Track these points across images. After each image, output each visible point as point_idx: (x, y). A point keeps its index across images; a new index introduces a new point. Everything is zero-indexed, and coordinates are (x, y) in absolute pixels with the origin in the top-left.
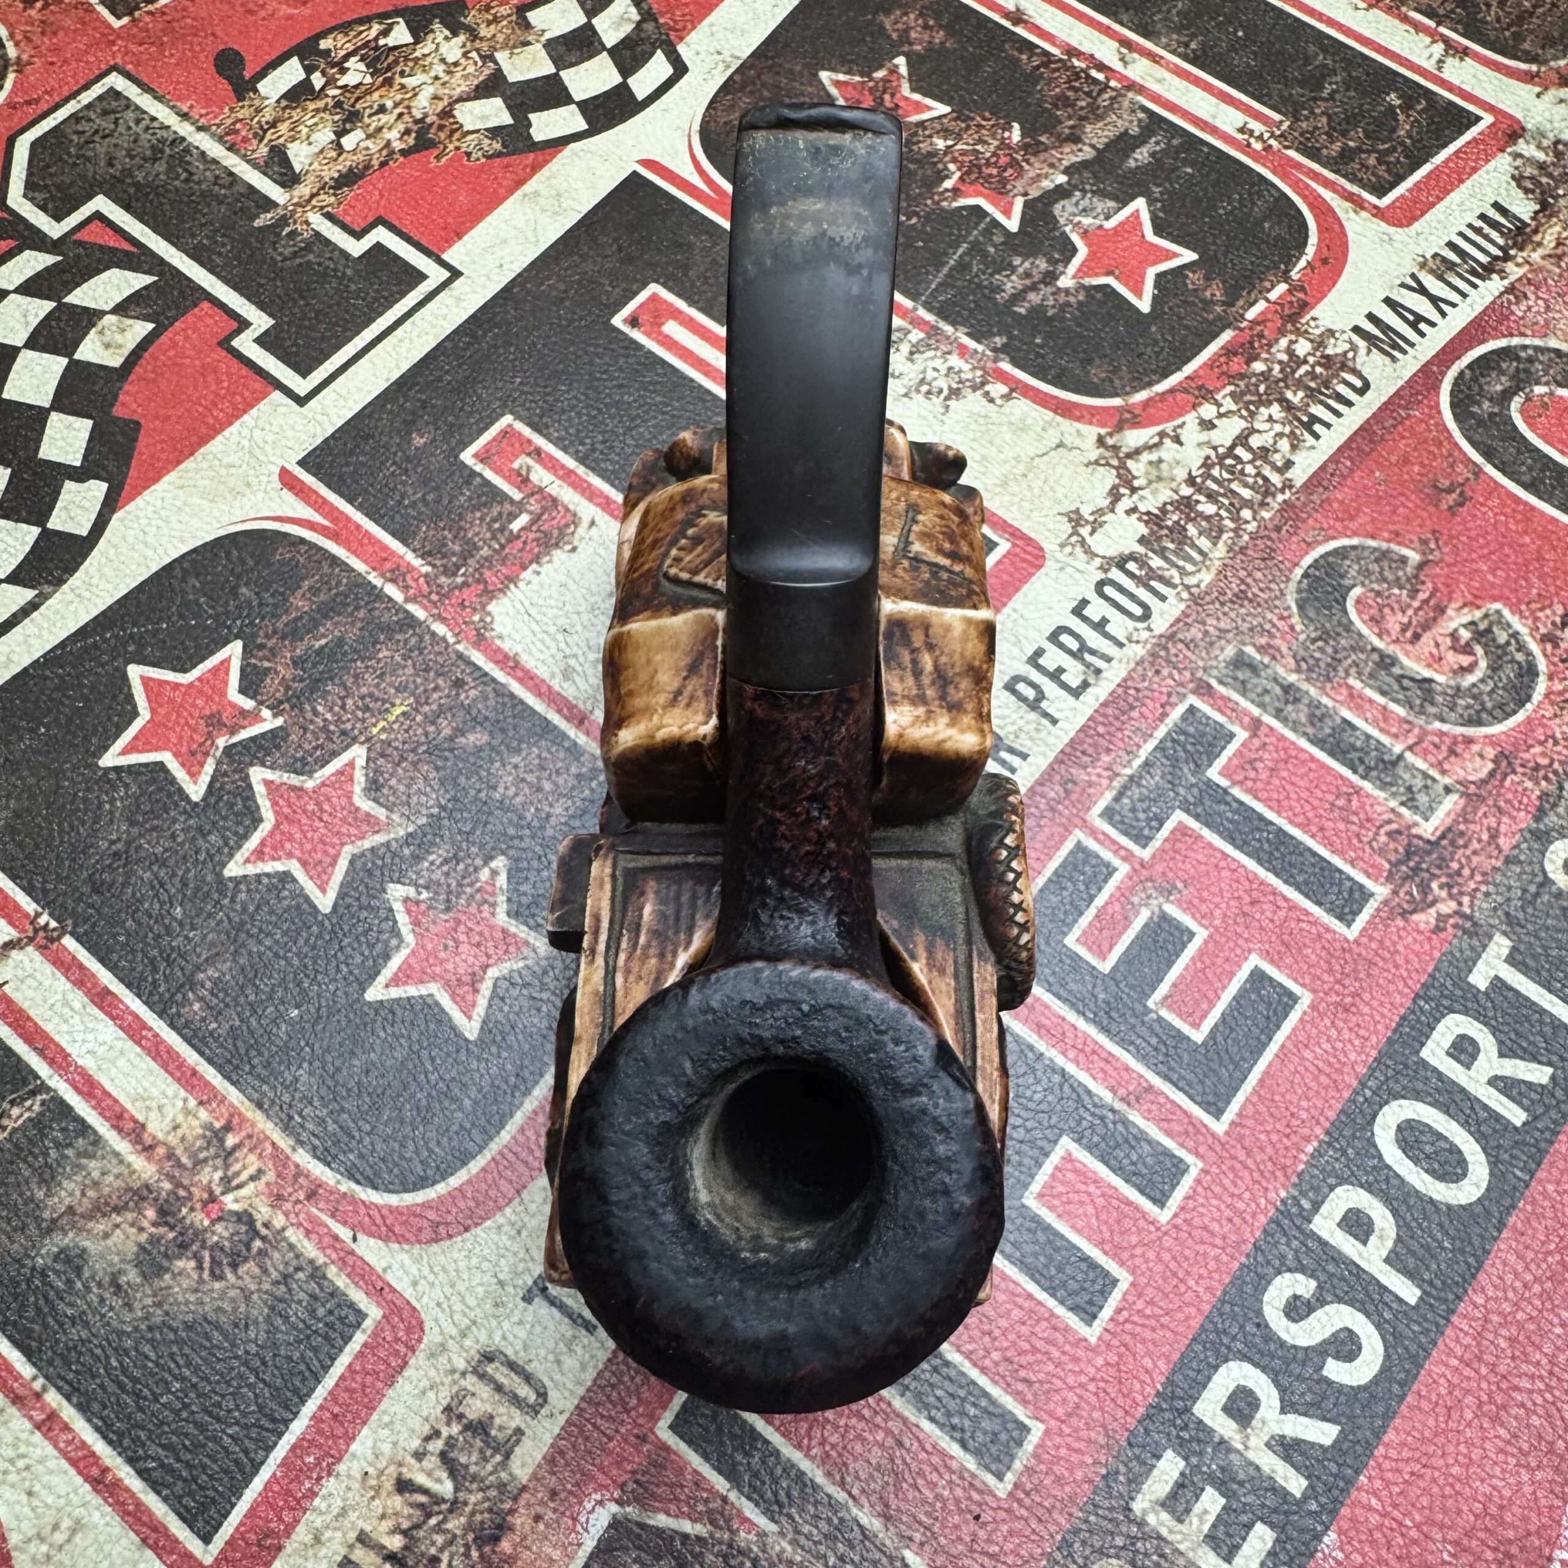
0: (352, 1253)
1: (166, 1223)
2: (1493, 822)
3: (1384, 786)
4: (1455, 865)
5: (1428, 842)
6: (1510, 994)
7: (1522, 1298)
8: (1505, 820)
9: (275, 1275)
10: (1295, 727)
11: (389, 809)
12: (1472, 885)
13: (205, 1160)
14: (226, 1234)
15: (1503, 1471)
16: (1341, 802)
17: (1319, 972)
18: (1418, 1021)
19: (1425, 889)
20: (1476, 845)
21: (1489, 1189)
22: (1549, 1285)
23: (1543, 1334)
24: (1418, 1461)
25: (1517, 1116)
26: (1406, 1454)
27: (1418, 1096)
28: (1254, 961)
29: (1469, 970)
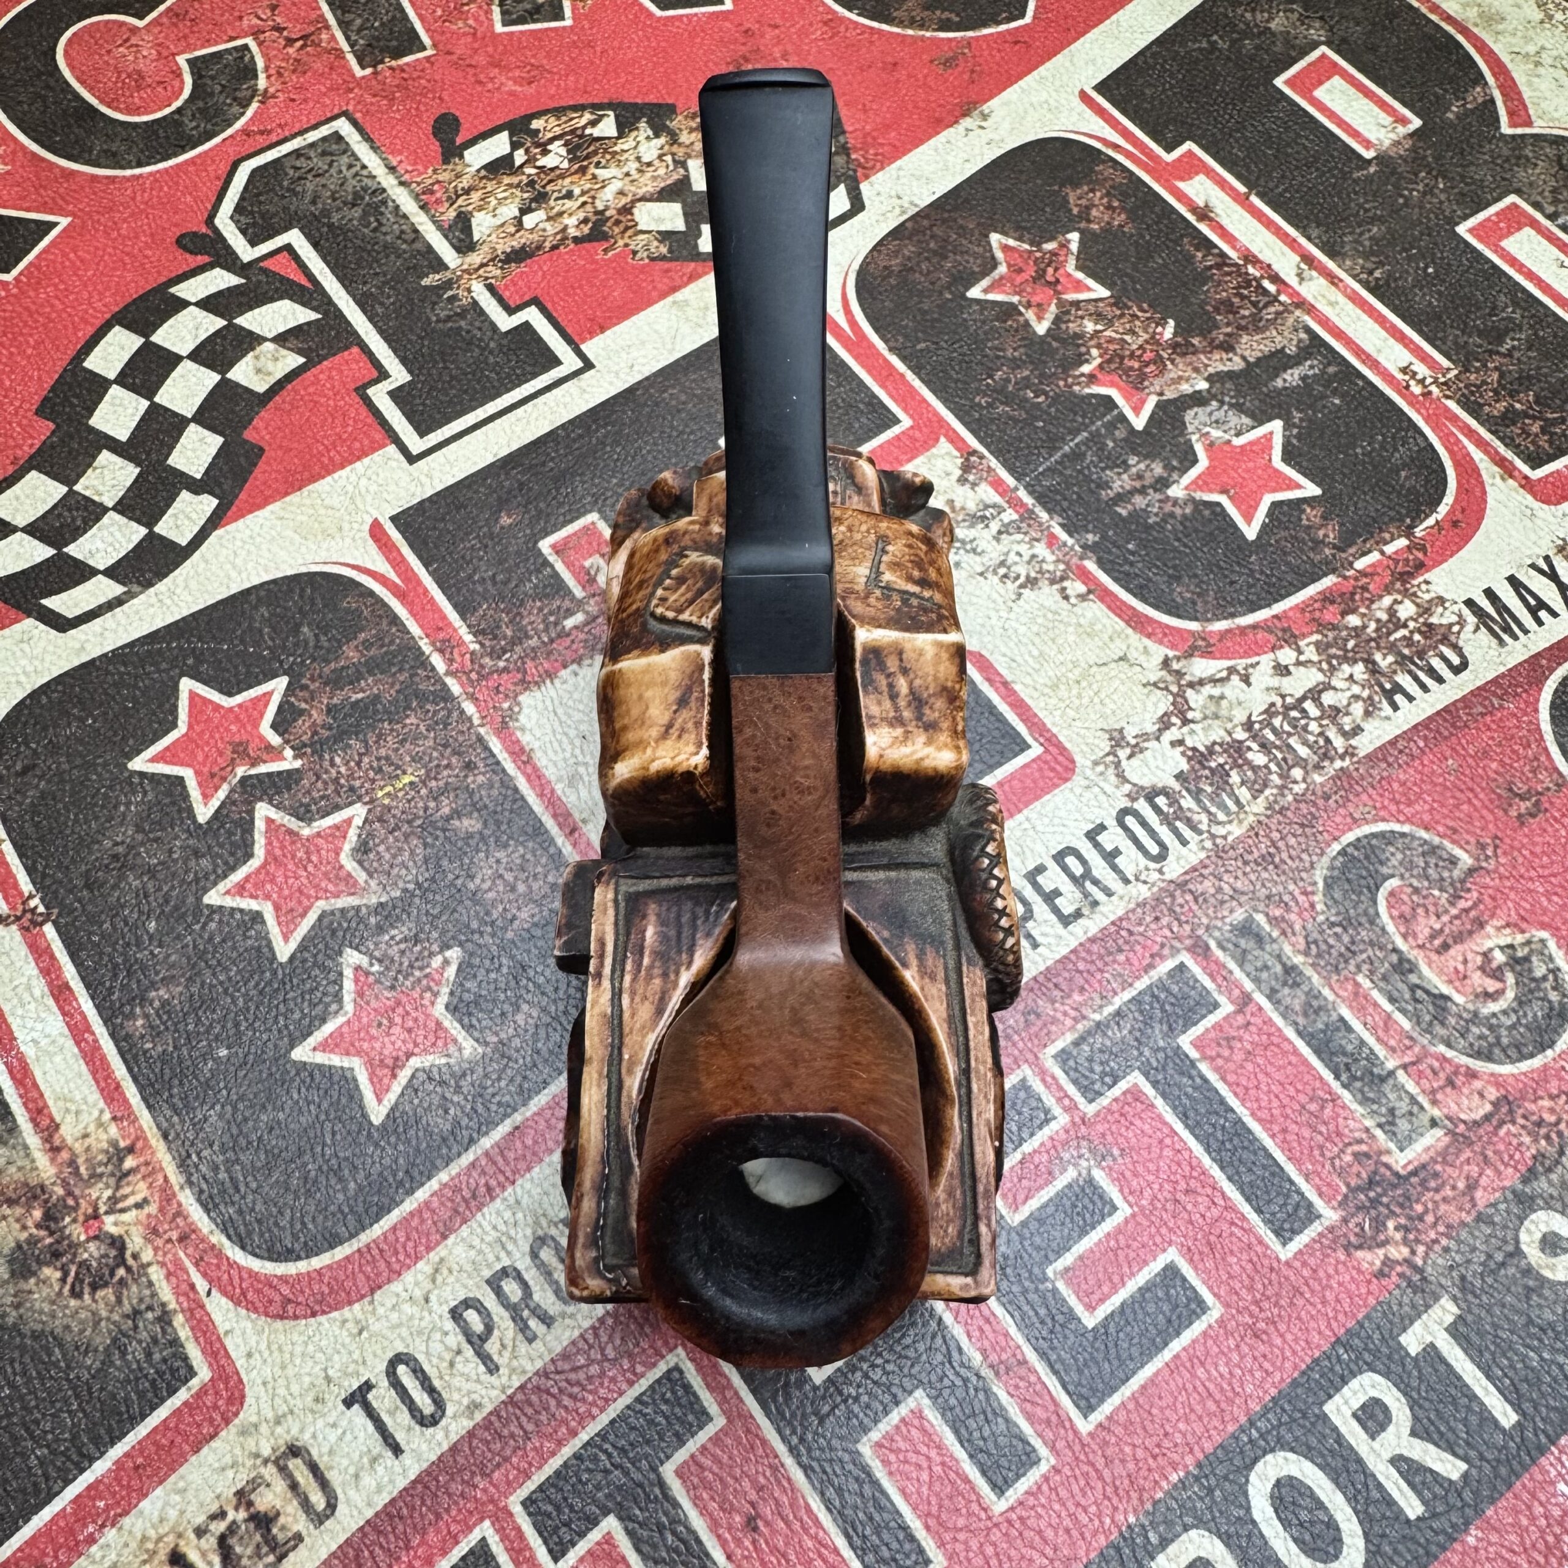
0: (202, 1307)
1: (48, 1228)
2: (1474, 1170)
4: (1419, 1208)
5: (1397, 1174)
6: (1442, 1368)
8: (1488, 1172)
9: (127, 1308)
10: (1287, 1013)
11: (371, 875)
12: (1433, 1235)
13: (101, 1175)
14: (96, 1254)
16: (1313, 1107)
17: (1238, 1286)
18: (1332, 1370)
19: (1379, 1225)
20: (1448, 1192)
25: (1412, 1507)
27: (1308, 1453)
28: (1172, 1255)
29: (1404, 1328)
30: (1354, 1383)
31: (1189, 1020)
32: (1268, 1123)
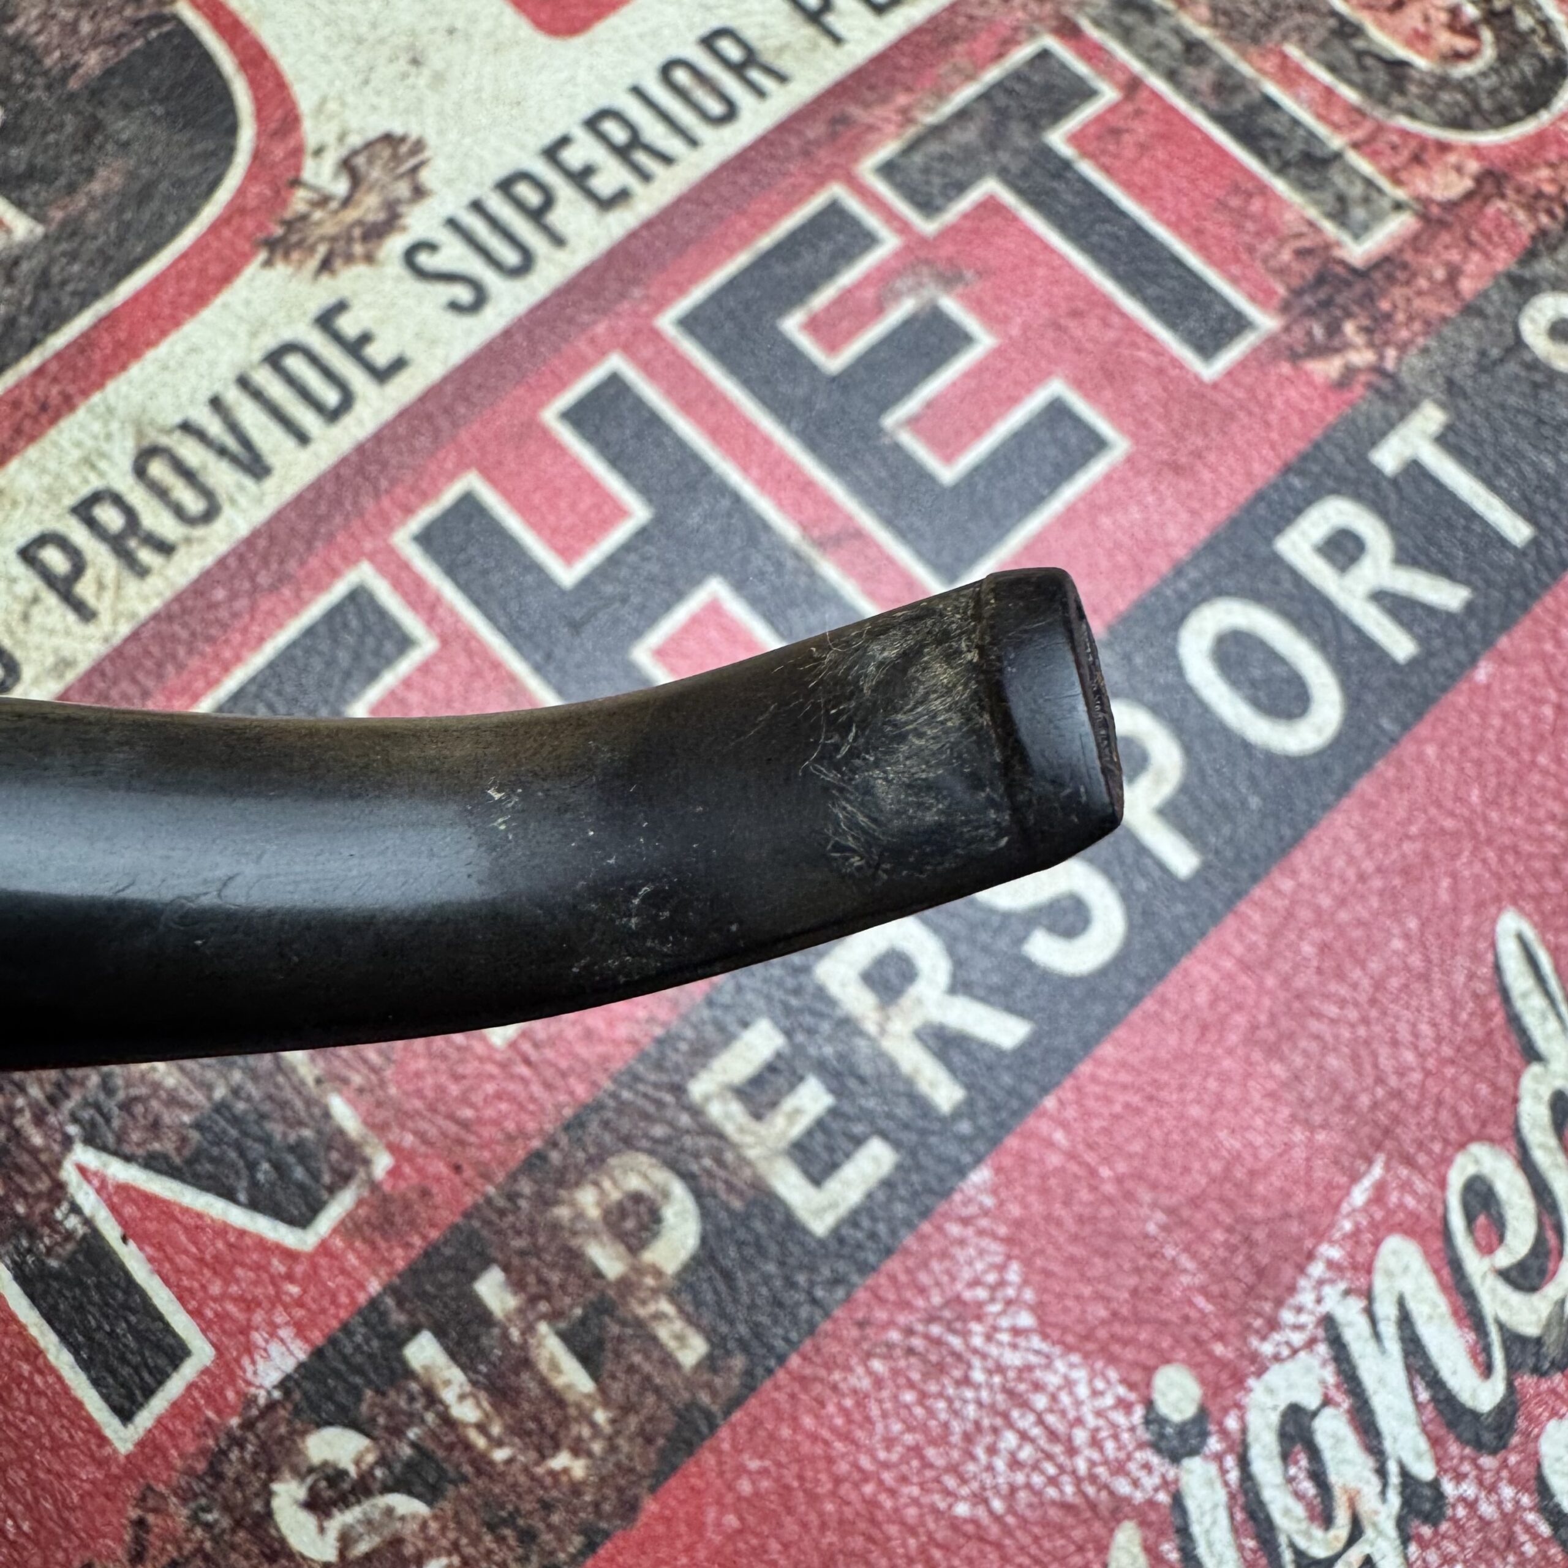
2: (1454, 256)
3: (1304, 187)
4: (1385, 305)
5: (1354, 271)
7: (1354, 892)
8: (1474, 257)
10: (1192, 95)
12: (1405, 334)
15: (1269, 1123)
16: (1235, 202)
17: (1147, 416)
18: (1282, 502)
19: (1333, 330)
20: (1423, 283)
22: (1397, 881)
23: (1373, 947)
24: (1139, 1090)
25: (1401, 646)
26: (1124, 1077)
27: (1257, 597)
28: (1056, 388)
29: (1374, 443)
30: (1312, 513)
31: (1058, 114)
32: (1175, 226)
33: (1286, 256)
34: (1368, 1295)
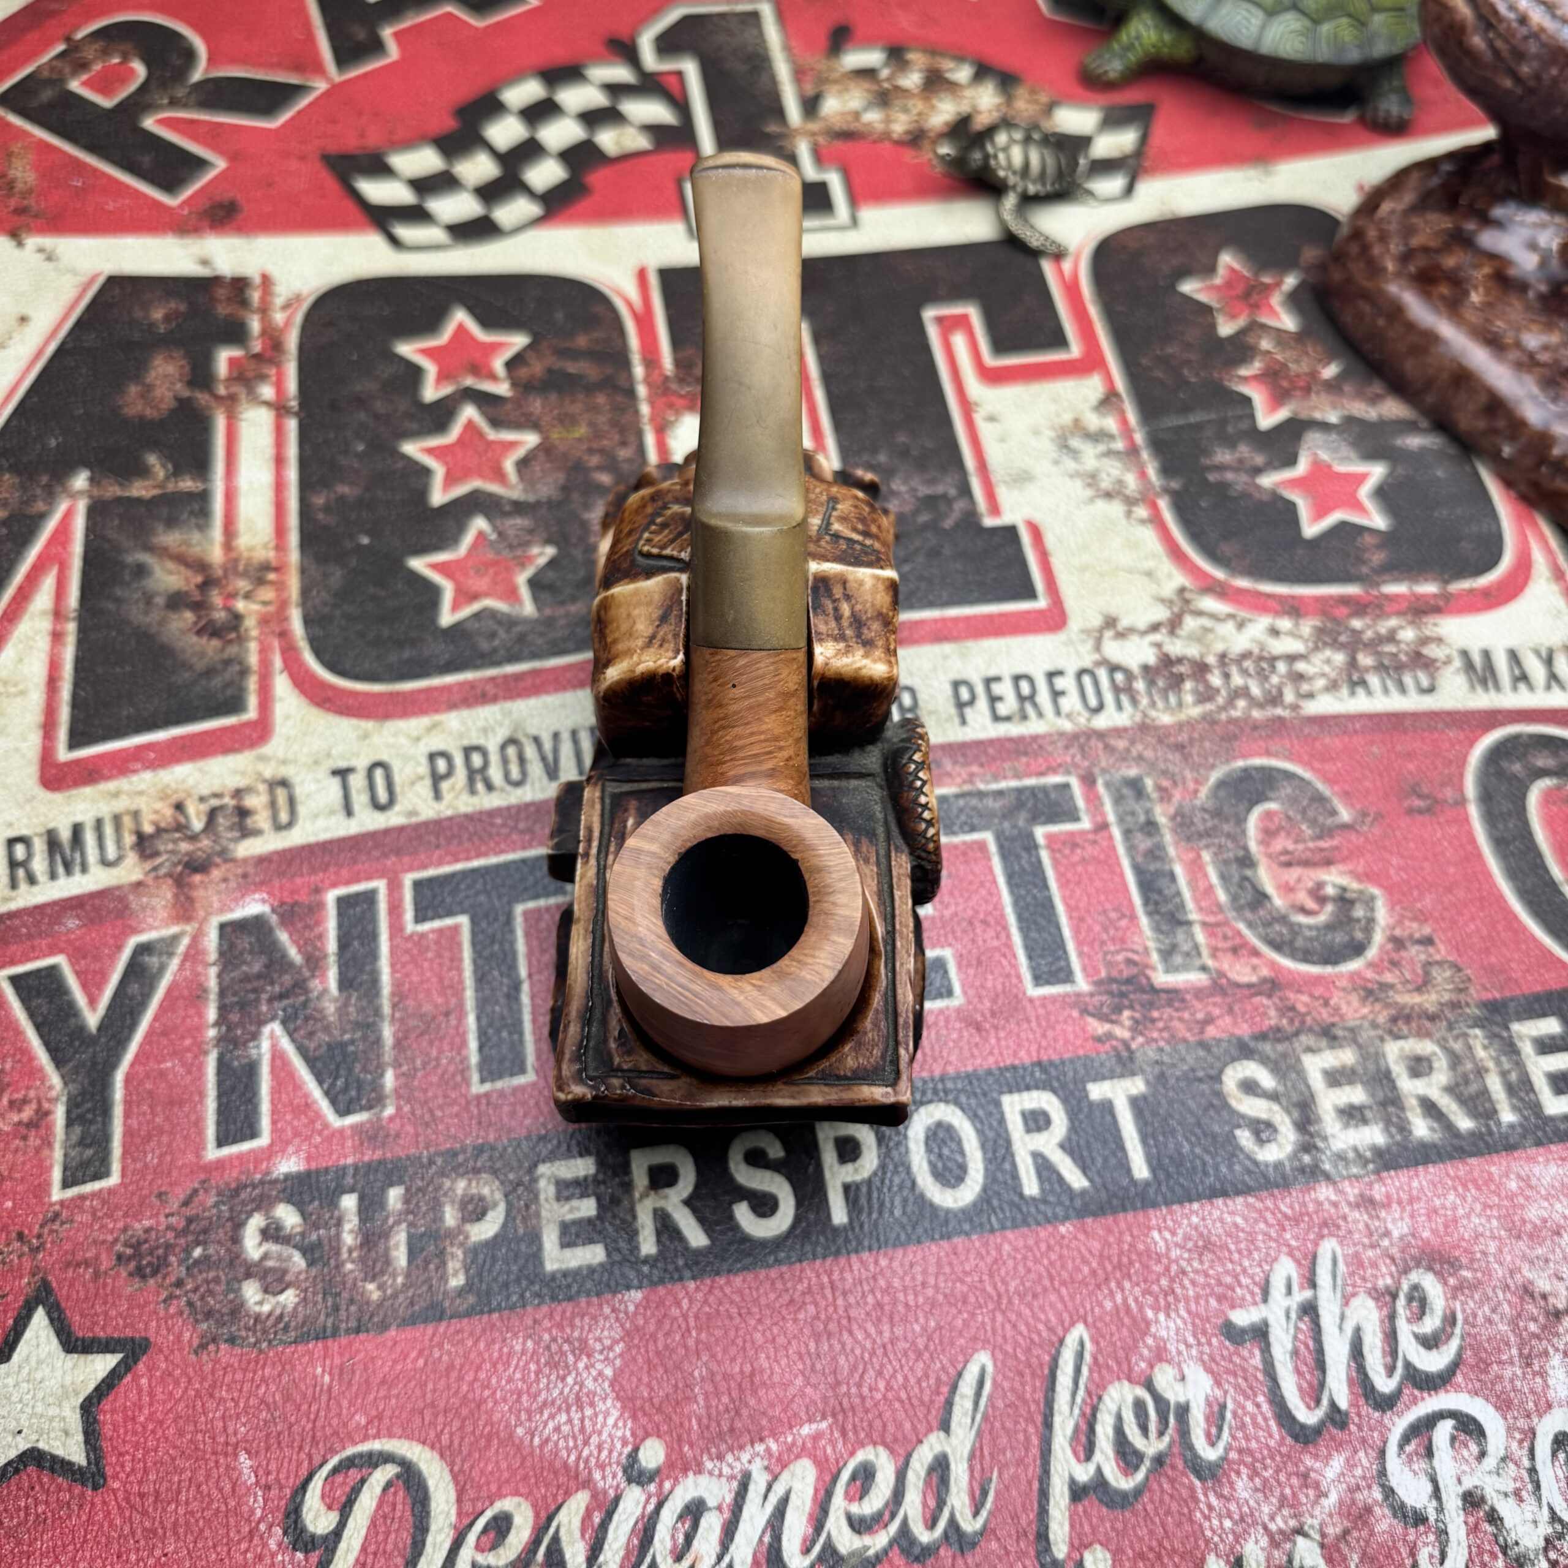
2: (1216, 1012)
3: (1157, 929)
4: (1156, 1014)
5: (1152, 986)
6: (1108, 1118)
7: (914, 1288)
8: (1227, 1018)
10: (1131, 849)
12: (1155, 1035)
13: (249, 576)
14: (222, 618)
15: (788, 1365)
16: (1113, 915)
17: (984, 995)
18: (1023, 1079)
19: (1118, 1009)
20: (1186, 1015)
21: (963, 1211)
22: (941, 1298)
23: (905, 1320)
24: (739, 1308)
25: (1031, 1186)
26: (736, 1297)
27: (974, 1117)
28: (947, 953)
29: (1095, 1080)
30: (1034, 1093)
31: (1052, 819)
32: (1070, 909)
33: (1120, 958)
34: (775, 1478)
